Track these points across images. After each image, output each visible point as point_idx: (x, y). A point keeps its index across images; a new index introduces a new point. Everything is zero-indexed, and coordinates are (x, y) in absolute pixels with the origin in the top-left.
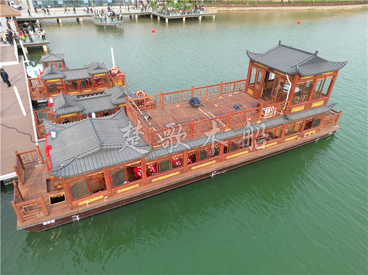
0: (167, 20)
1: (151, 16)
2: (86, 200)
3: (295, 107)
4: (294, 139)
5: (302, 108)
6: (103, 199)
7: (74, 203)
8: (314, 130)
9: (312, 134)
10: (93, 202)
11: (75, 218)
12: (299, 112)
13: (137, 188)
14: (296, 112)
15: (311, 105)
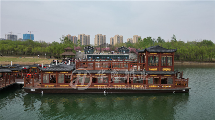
2: (47, 85)
3: (150, 68)
4: (156, 87)
5: (156, 69)
6: (53, 87)
7: (43, 84)
8: (170, 85)
9: (168, 87)
10: (50, 87)
11: (42, 92)
12: (154, 71)
13: (68, 87)
14: (152, 71)
15: (162, 69)
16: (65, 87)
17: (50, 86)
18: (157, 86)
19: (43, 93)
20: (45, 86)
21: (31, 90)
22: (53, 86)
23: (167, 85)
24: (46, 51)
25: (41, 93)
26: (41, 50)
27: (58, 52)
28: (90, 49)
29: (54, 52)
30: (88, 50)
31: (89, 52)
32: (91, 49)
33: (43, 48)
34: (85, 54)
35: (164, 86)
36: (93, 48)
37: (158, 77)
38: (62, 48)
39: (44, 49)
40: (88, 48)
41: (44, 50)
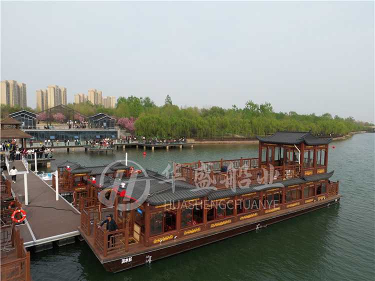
0: (153, 148)
1: (137, 147)
2: (160, 237)
3: (306, 171)
4: (311, 202)
5: (312, 172)
6: (173, 239)
7: (150, 239)
8: (324, 195)
9: (324, 199)
10: (165, 241)
11: (148, 259)
12: (310, 176)
13: (199, 232)
15: (317, 171)
16: (194, 233)
17: (164, 239)
19: (150, 261)
20: (155, 241)
21: (123, 261)
22: (171, 237)
23: (321, 196)
25: (147, 261)
28: (27, 117)
30: (23, 120)
31: (26, 124)
32: (30, 118)
35: (319, 198)
36: (35, 116)
37: (313, 184)
40: (23, 116)
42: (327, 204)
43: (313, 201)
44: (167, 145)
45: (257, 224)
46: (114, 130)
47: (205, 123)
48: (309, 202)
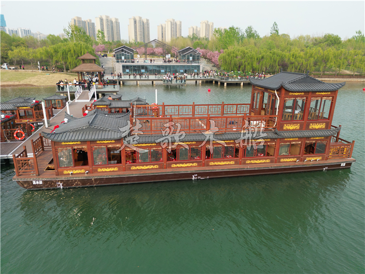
0: (225, 84)
1: (214, 82)
2: (70, 170)
3: (287, 124)
4: (293, 161)
5: (297, 127)
6: (84, 173)
7: (60, 170)
8: (319, 156)
9: (316, 160)
10: (75, 174)
11: (59, 185)
12: (293, 130)
13: (116, 171)
14: (290, 130)
15: (308, 125)
18: (295, 159)
19: (62, 187)
20: (65, 172)
21: (34, 183)
23: (313, 157)
24: (39, 55)
25: (58, 187)
26: (28, 55)
27: (63, 58)
28: (125, 52)
29: (55, 59)
30: (123, 55)
31: (125, 58)
32: (128, 53)
33: (31, 50)
34: (118, 63)
35: (308, 159)
36: (132, 51)
37: (299, 141)
38: (71, 51)
39: (33, 52)
40: (123, 50)
41: (34, 55)
42: (325, 166)
43: (296, 161)
44: (242, 82)
45: (194, 174)
46: (197, 64)
47: (299, 57)
48: (288, 162)
